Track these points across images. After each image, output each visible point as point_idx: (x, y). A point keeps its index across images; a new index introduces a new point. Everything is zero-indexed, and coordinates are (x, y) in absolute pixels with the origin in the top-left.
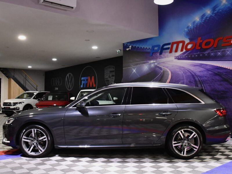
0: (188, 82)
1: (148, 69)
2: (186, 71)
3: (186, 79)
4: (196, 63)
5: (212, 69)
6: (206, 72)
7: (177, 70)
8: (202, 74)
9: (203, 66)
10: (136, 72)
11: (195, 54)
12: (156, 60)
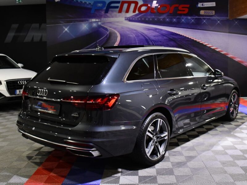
1: (88, 28)
2: (138, 34)
3: (138, 43)
4: (150, 27)
5: (167, 35)
6: (160, 37)
7: (128, 32)
8: (157, 38)
9: (157, 30)
10: (68, 31)
11: (149, 17)
12: (100, 19)
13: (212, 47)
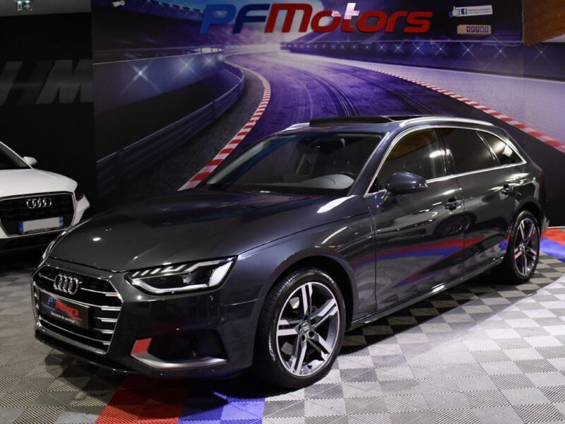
0: (320, 111)
1: (193, 71)
2: (312, 81)
3: (314, 103)
4: (340, 65)
5: (381, 83)
6: (365, 89)
7: (288, 78)
8: (356, 92)
9: (358, 73)
10: (145, 78)
11: (338, 42)
12: (222, 48)
13: (486, 109)
